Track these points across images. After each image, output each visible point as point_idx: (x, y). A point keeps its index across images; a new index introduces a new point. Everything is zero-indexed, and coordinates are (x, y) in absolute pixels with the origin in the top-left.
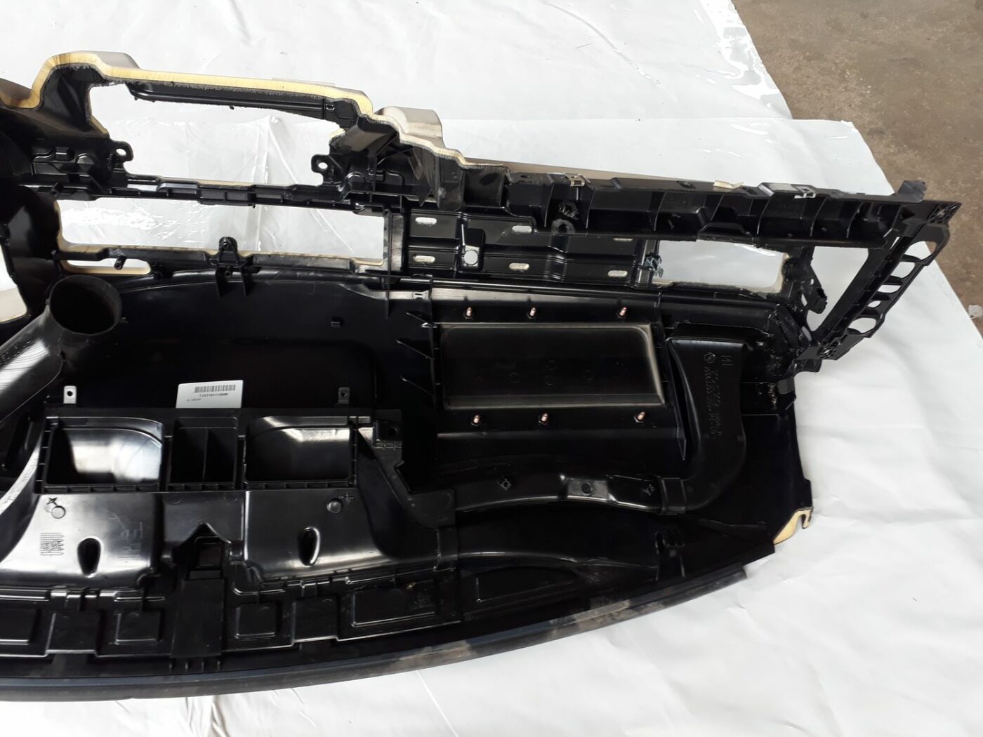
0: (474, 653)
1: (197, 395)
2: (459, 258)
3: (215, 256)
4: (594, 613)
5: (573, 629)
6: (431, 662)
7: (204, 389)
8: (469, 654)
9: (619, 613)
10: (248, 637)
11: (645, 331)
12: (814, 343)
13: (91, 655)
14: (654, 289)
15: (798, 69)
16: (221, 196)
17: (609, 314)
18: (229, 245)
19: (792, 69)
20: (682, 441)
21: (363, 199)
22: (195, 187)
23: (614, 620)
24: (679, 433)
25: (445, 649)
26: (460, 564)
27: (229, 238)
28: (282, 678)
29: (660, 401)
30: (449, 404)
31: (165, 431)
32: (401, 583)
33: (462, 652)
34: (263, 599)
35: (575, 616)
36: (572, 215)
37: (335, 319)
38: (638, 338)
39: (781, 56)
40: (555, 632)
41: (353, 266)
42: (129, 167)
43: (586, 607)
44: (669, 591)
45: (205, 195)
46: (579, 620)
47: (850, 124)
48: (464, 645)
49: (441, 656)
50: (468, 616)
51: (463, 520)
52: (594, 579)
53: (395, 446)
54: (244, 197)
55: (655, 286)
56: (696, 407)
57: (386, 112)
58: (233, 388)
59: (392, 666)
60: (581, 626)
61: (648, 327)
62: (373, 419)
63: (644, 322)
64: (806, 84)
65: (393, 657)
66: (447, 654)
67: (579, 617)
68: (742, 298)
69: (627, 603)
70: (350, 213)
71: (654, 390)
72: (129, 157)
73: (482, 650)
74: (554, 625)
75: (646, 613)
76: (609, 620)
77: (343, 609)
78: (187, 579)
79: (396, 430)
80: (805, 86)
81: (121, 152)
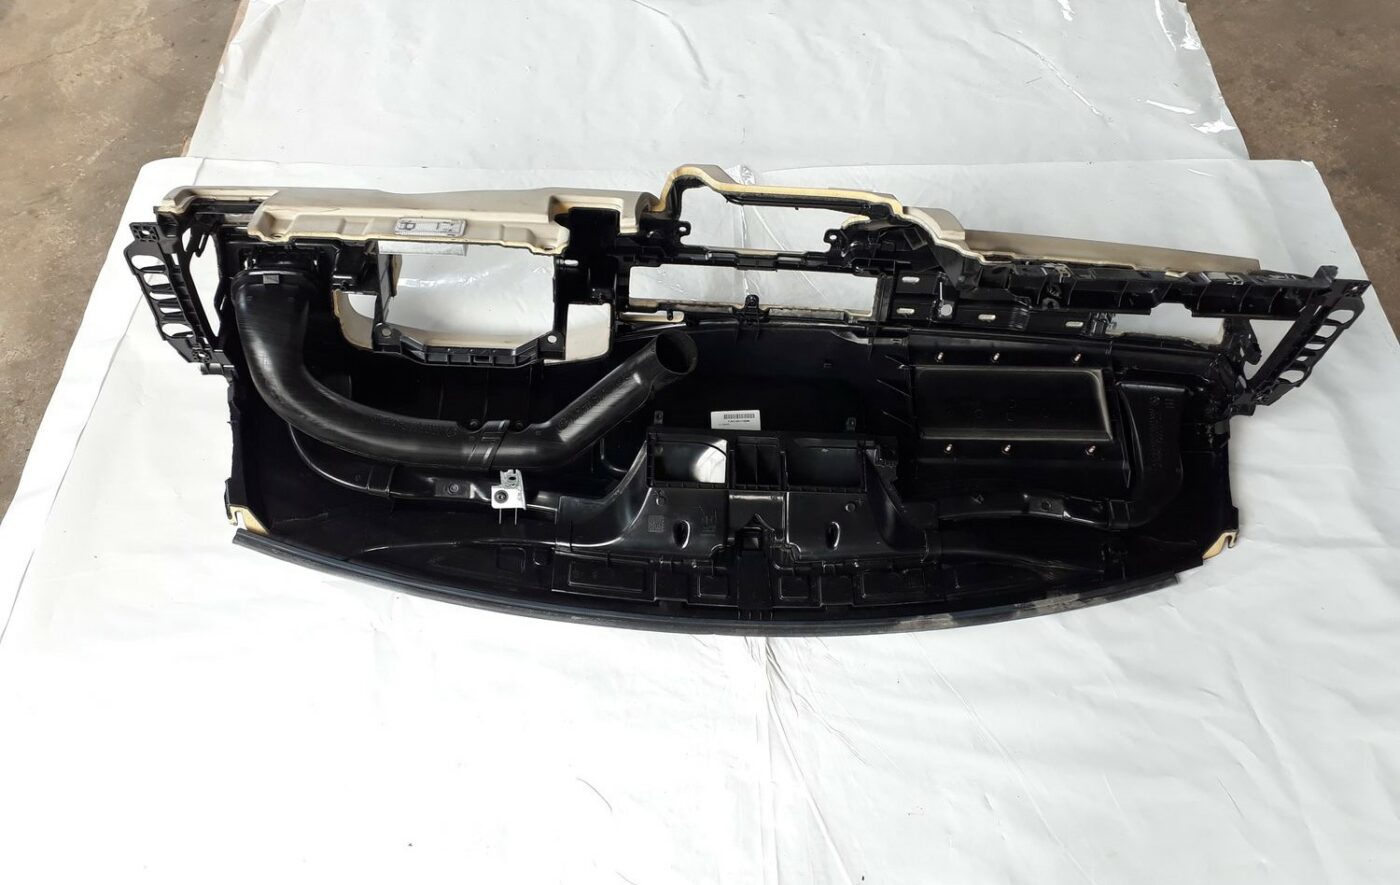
0: (956, 624)
1: (726, 421)
2: (936, 310)
3: (742, 310)
4: (1050, 601)
5: (1033, 612)
6: (923, 627)
7: (731, 416)
8: (952, 623)
9: (1071, 603)
10: (788, 599)
11: (1097, 375)
12: (1248, 390)
13: (684, 603)
14: (1107, 338)
15: (1259, 100)
16: (753, 263)
17: (1064, 359)
18: (753, 301)
19: (1253, 101)
20: (1127, 472)
21: (862, 263)
22: (733, 256)
23: (1067, 609)
24: (1125, 465)
25: (934, 618)
26: (943, 559)
27: (755, 296)
28: (816, 628)
29: (1108, 437)
30: (924, 435)
31: (729, 446)
32: (898, 569)
33: (946, 622)
34: (797, 573)
35: (1035, 602)
36: (1057, 295)
37: (827, 361)
38: (1089, 382)
39: (1242, 85)
40: (1019, 613)
41: (846, 316)
42: (685, 241)
43: (1044, 596)
44: (1111, 589)
45: (742, 262)
46: (1038, 606)
47: (1311, 164)
48: (947, 618)
49: (931, 623)
50: (950, 597)
51: (944, 526)
52: (1050, 577)
53: (892, 466)
54: (770, 264)
55: (1108, 335)
56: (1142, 444)
57: (911, 211)
58: (753, 416)
59: (895, 627)
60: (1040, 611)
61: (1099, 371)
62: (876, 443)
63: (1096, 367)
64: (1267, 118)
65: (893, 621)
66: (935, 622)
67: (1038, 604)
68: (1187, 348)
69: (1076, 596)
70: (851, 276)
71: (1104, 428)
72: (687, 233)
73: (962, 622)
74: (1018, 608)
75: (1092, 605)
76: (1062, 608)
77: (855, 585)
78: (740, 556)
79: (894, 452)
80: (1265, 121)
81: (683, 229)
